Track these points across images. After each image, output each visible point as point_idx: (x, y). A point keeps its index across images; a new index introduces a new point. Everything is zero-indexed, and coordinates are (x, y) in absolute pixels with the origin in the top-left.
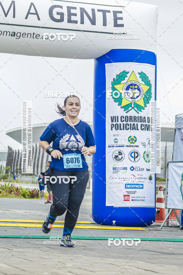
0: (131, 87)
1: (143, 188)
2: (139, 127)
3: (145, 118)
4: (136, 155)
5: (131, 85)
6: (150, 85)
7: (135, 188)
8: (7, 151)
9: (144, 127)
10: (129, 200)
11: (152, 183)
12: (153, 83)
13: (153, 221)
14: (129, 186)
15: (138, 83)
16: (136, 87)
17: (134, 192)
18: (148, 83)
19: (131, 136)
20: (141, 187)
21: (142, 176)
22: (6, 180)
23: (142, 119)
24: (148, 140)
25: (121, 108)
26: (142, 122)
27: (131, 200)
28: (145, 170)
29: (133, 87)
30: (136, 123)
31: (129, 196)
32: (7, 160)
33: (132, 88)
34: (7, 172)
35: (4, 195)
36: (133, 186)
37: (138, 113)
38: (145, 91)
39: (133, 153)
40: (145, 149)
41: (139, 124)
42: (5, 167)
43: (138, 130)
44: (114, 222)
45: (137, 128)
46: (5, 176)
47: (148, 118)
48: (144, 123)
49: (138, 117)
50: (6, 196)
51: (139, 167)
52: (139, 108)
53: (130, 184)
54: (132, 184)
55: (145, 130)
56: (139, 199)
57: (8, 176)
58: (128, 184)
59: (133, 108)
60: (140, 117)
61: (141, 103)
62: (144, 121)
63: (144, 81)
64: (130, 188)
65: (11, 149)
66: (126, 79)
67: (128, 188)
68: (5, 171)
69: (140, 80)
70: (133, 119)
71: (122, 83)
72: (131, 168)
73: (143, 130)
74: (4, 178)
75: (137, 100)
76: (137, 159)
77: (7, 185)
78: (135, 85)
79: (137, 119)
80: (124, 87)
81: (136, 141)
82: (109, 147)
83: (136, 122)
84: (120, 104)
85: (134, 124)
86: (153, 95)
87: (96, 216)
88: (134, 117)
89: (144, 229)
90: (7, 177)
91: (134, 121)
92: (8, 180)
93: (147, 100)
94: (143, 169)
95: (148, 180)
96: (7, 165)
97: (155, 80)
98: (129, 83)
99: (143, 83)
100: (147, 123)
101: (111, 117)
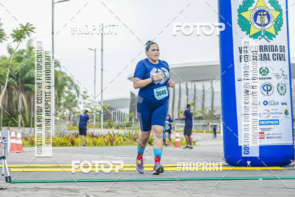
0: (259, 13)
1: (278, 124)
2: (271, 57)
3: (276, 46)
4: (269, 88)
5: (260, 11)
6: (281, 11)
7: (270, 124)
8: (130, 97)
9: (276, 57)
10: (264, 138)
11: (288, 118)
12: (283, 8)
13: (291, 160)
14: (263, 123)
15: (267, 9)
16: (265, 13)
17: (269, 129)
18: (278, 9)
19: (262, 68)
20: (276, 122)
21: (276, 111)
22: (130, 128)
23: (273, 48)
24: (282, 71)
25: (250, 37)
26: (274, 51)
27: (266, 138)
28: (280, 104)
29: (262, 13)
30: (267, 53)
31: (263, 133)
32: (130, 107)
33: (260, 15)
34: (131, 119)
35: (128, 143)
36: (267, 123)
37: (269, 42)
38: (275, 18)
39: (266, 86)
40: (279, 81)
41: (271, 54)
42: (128, 114)
43: (270, 60)
44: (249, 162)
45: (269, 58)
46: (128, 124)
47: (280, 46)
48: (276, 53)
49: (269, 46)
50: (131, 143)
51: (272, 101)
52: (270, 36)
53: (264, 121)
54: (267, 120)
55: (278, 60)
56: (274, 136)
57: (132, 124)
58: (262, 121)
59: (263, 37)
60: (271, 46)
61: (272, 30)
62: (276, 50)
63: (274, 6)
64: (265, 125)
65: (134, 95)
66: (254, 5)
67: (262, 125)
68: (128, 119)
69: (269, 5)
70: (263, 49)
71: (249, 9)
72: (264, 102)
73: (275, 60)
74: (127, 126)
75: (266, 27)
76: (270, 93)
77: (131, 132)
78: (264, 11)
79: (268, 48)
80: (252, 14)
81: (268, 72)
82: (238, 80)
83: (267, 51)
84: (248, 33)
85: (265, 55)
86: (285, 21)
87: (229, 157)
88: (265, 46)
89: (282, 168)
90: (130, 124)
91: (265, 51)
92: (132, 128)
93: (278, 27)
94: (278, 103)
95: (284, 115)
96: (130, 112)
97: (285, 4)
98: (258, 9)
99: (273, 8)
100: (279, 52)
101: (239, 48)
